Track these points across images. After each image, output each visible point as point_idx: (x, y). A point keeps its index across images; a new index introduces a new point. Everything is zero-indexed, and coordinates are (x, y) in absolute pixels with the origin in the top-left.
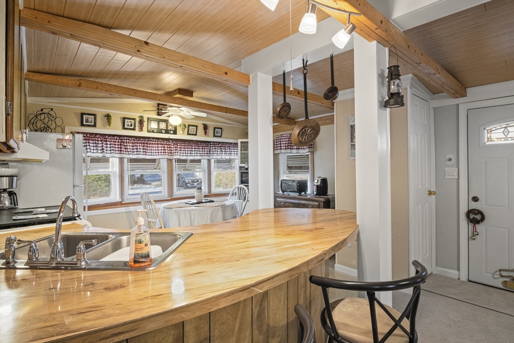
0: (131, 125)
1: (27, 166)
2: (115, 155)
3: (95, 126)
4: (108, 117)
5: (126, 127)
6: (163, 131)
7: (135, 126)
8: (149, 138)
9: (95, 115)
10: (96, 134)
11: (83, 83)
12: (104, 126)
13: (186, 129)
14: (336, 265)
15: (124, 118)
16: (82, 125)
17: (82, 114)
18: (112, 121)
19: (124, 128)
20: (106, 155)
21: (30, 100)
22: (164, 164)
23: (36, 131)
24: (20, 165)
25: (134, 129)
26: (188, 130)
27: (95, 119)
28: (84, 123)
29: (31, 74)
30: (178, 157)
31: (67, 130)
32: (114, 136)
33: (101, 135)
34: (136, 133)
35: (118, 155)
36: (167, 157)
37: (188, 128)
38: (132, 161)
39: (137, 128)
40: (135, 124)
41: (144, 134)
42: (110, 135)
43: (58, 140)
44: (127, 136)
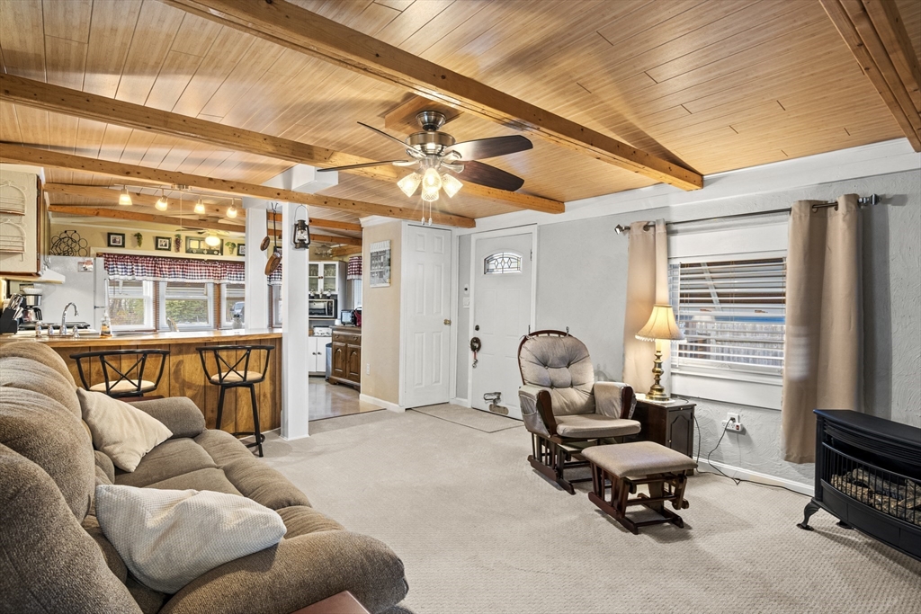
0: (166, 245)
1: (51, 287)
2: (148, 278)
3: (123, 246)
4: (138, 236)
5: (159, 247)
6: (205, 252)
7: (170, 246)
8: (189, 259)
9: (123, 235)
10: (125, 255)
11: (101, 212)
12: (134, 247)
13: (236, 249)
14: (361, 395)
15: (157, 238)
16: (109, 245)
17: (109, 234)
18: (143, 241)
19: (157, 248)
20: (137, 278)
21: (53, 221)
22: (210, 289)
23: (59, 254)
24: (44, 286)
25: (169, 250)
26: (238, 250)
27: (124, 239)
28: (112, 243)
29: (53, 207)
30: (227, 281)
31: (93, 251)
32: (146, 257)
33: (131, 256)
34: (172, 254)
35: (152, 278)
36: (212, 281)
37: (239, 247)
38: (170, 284)
39: (173, 248)
40: (170, 244)
41: (182, 254)
42: (141, 256)
43: (79, 263)
44: (162, 257)
